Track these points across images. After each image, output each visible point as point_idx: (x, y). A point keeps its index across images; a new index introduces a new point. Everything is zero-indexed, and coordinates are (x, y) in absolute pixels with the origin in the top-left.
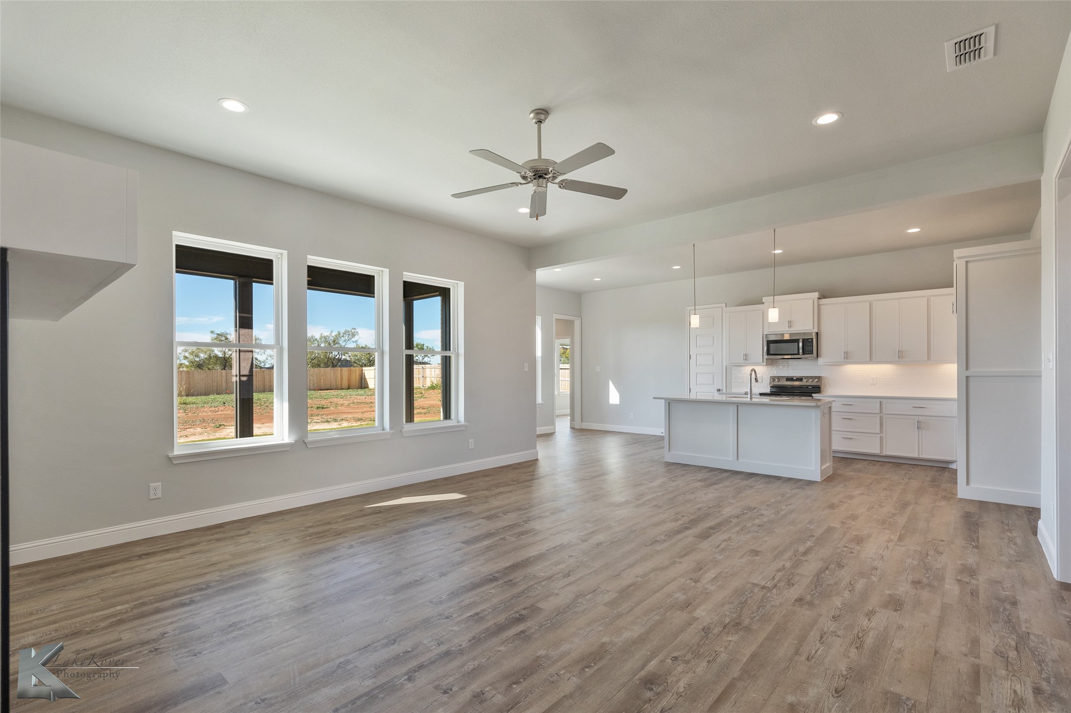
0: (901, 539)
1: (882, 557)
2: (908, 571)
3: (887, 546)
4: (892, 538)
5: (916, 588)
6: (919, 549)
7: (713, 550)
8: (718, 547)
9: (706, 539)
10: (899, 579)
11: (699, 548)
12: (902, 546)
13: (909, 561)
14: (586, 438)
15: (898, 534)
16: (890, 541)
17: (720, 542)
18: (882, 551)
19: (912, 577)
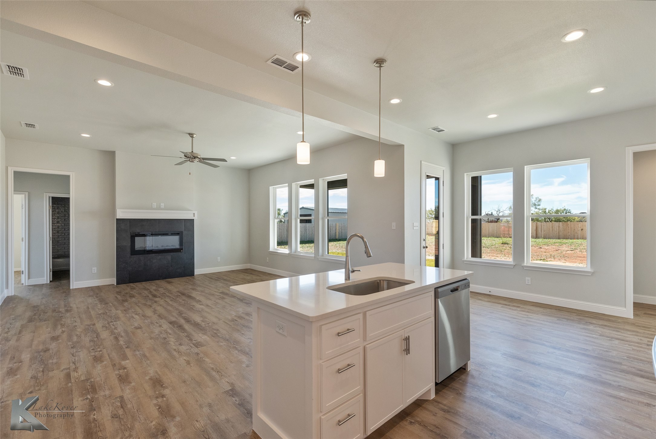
0: (68, 376)
1: (73, 355)
2: (53, 354)
3: (75, 364)
4: (75, 373)
5: (46, 348)
6: (51, 374)
10: (57, 348)
12: (64, 369)
13: (55, 361)
14: (584, 329)
15: (73, 380)
16: (76, 370)
18: (76, 359)
19: (50, 352)
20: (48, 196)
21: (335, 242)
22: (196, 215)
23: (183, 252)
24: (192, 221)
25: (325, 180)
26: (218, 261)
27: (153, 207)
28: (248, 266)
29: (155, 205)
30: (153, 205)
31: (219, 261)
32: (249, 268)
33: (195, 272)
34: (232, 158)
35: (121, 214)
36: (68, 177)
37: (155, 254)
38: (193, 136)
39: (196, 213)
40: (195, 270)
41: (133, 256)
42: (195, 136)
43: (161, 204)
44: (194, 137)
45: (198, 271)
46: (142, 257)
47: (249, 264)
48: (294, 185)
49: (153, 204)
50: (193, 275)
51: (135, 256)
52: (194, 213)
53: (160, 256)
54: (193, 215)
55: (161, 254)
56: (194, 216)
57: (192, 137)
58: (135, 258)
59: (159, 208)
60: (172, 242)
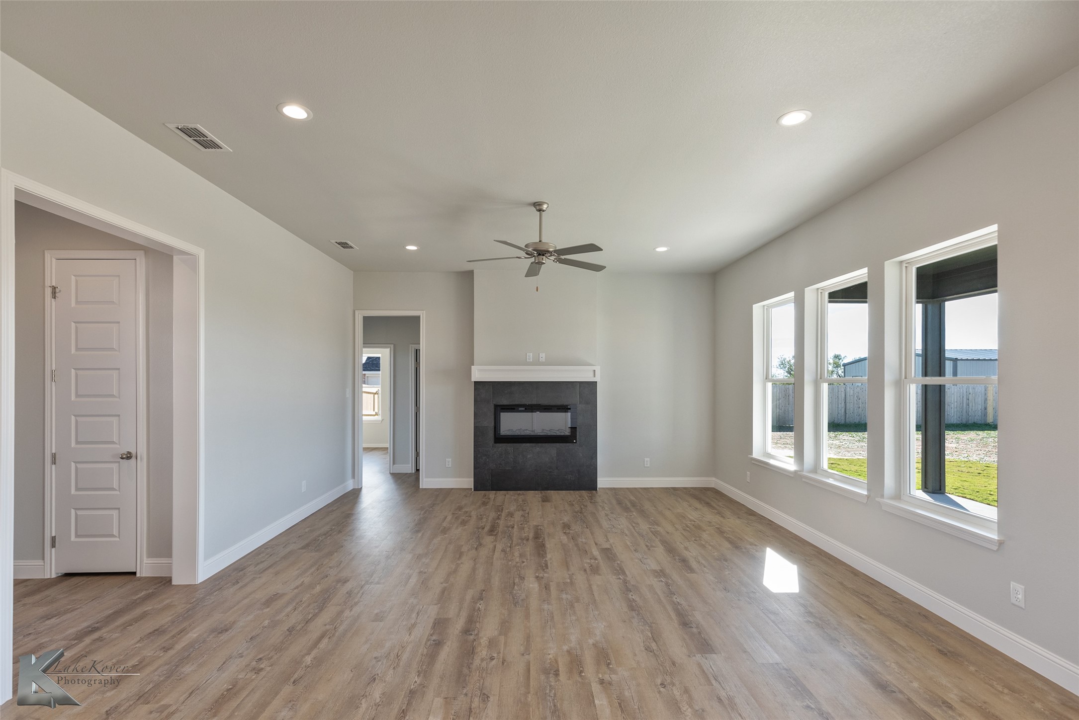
7: (421, 607)
8: (418, 613)
9: (435, 619)
11: (436, 605)
17: (419, 621)
20: (414, 349)
21: (980, 433)
22: (598, 373)
23: (578, 442)
24: (593, 385)
25: (909, 263)
26: (646, 466)
27: (528, 360)
28: (712, 482)
29: (530, 356)
30: (527, 357)
31: (648, 465)
32: (713, 486)
33: (598, 481)
34: (660, 249)
35: (479, 374)
36: (417, 318)
37: (531, 444)
38: (541, 207)
39: (598, 369)
40: (598, 479)
41: (498, 445)
42: (545, 207)
43: (540, 354)
44: (545, 209)
45: (603, 481)
46: (510, 447)
47: (714, 479)
48: (810, 293)
49: (528, 354)
50: (595, 488)
51: (500, 445)
52: (595, 370)
53: (537, 448)
54: (592, 374)
55: (540, 444)
56: (595, 377)
57: (540, 210)
58: (502, 447)
59: (537, 363)
60: (558, 423)
